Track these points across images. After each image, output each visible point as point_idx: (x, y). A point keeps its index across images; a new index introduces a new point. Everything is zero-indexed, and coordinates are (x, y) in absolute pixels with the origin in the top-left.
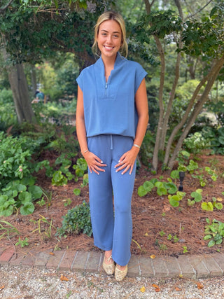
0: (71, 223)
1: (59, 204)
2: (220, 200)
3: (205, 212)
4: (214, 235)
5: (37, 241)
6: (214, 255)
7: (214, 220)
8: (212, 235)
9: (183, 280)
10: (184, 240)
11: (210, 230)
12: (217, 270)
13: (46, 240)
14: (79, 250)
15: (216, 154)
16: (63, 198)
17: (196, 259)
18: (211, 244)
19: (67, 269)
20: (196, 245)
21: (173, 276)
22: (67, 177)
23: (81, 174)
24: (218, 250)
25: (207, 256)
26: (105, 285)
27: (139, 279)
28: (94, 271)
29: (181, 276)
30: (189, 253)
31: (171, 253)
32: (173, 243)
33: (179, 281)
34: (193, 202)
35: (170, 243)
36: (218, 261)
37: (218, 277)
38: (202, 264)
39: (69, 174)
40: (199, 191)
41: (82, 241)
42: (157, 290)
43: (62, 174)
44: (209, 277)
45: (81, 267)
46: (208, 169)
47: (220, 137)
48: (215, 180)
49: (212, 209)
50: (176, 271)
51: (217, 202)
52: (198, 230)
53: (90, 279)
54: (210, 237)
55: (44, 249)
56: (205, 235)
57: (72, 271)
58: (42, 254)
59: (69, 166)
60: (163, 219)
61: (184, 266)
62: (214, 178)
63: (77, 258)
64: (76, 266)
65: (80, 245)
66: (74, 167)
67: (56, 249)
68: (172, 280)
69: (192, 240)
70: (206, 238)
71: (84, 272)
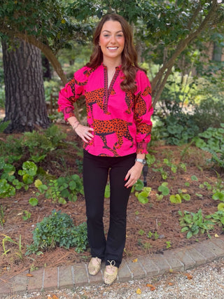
0: (44, 237)
1: (14, 219)
2: (185, 191)
3: (174, 205)
4: (190, 226)
5: (6, 264)
6: (194, 245)
7: (186, 212)
8: (188, 227)
9: (173, 274)
10: (163, 236)
11: (185, 222)
12: (202, 259)
13: (16, 262)
14: (60, 265)
15: (166, 145)
16: (17, 212)
17: (179, 252)
18: (189, 235)
19: (53, 288)
20: (176, 238)
21: (163, 272)
22: (14, 186)
23: (30, 181)
24: (197, 240)
25: (188, 247)
26: (100, 296)
27: (132, 282)
28: (84, 284)
29: (171, 270)
30: (172, 248)
31: (156, 251)
32: (154, 240)
33: (170, 276)
34: (161, 196)
35: (151, 241)
36: (199, 250)
37: (203, 265)
38: (186, 256)
39: (16, 182)
40: (164, 184)
41: (60, 255)
42: (152, 289)
43: (8, 182)
44: (195, 267)
45: (68, 283)
46: (166, 161)
47: (169, 127)
48: (175, 171)
49: (181, 201)
50: (165, 267)
51: (183, 193)
52: (173, 224)
53: (82, 293)
54: (186, 228)
55: (17, 273)
56: (182, 228)
57: (59, 289)
58: (17, 278)
59: (13, 173)
60: (138, 218)
61: (171, 261)
62: (174, 169)
63: (61, 274)
64: (63, 283)
65: (59, 261)
66: (20, 173)
67: (32, 269)
68: (163, 277)
69: (171, 234)
70: (183, 230)
71: (73, 287)
